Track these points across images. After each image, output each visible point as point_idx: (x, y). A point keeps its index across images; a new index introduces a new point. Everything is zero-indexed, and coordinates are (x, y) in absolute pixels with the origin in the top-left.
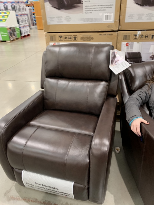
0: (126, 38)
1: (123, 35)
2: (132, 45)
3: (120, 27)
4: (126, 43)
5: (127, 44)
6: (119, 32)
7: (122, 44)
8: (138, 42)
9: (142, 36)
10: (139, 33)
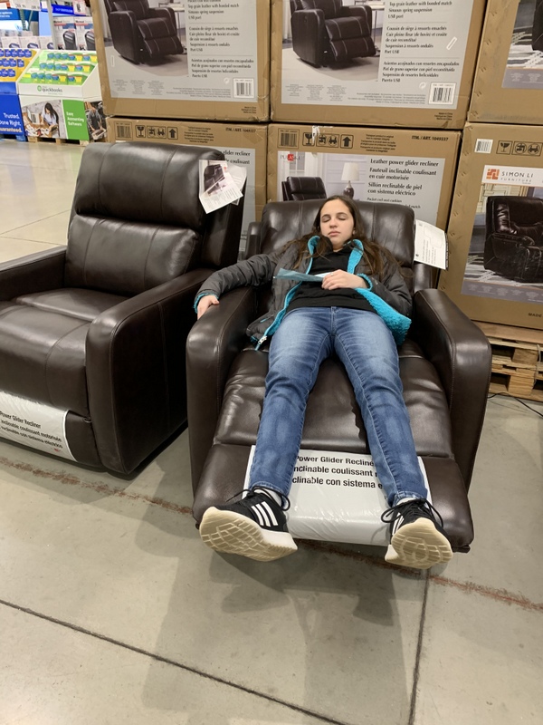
0: (287, 141)
1: (280, 133)
2: (302, 159)
3: (272, 113)
4: (288, 153)
5: (289, 156)
6: (270, 125)
7: (279, 156)
8: (314, 152)
9: (322, 139)
10: (315, 130)
